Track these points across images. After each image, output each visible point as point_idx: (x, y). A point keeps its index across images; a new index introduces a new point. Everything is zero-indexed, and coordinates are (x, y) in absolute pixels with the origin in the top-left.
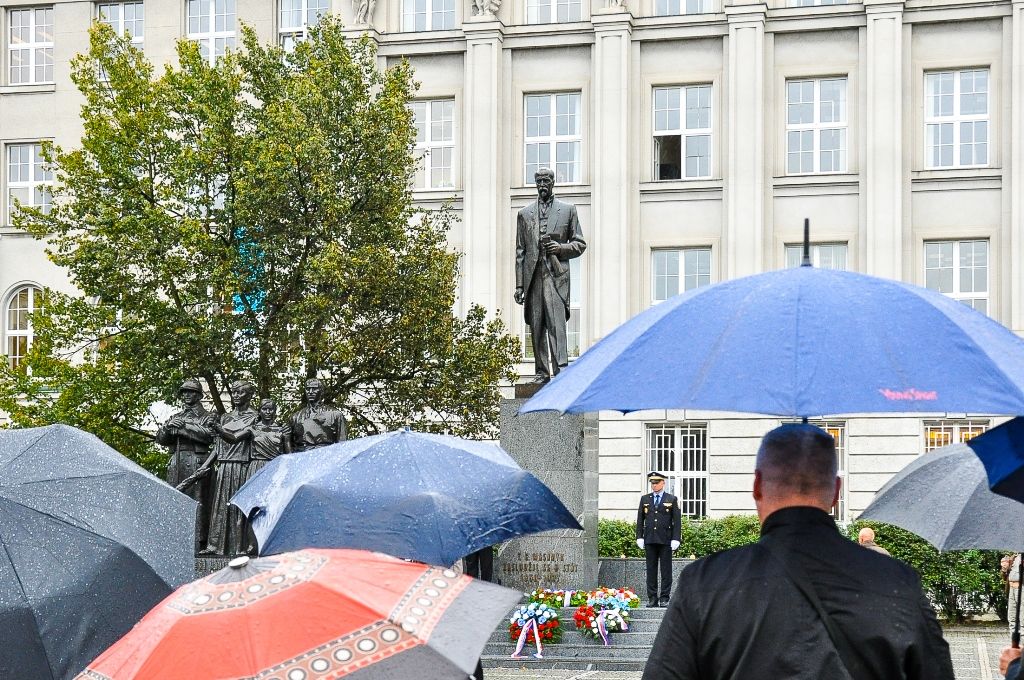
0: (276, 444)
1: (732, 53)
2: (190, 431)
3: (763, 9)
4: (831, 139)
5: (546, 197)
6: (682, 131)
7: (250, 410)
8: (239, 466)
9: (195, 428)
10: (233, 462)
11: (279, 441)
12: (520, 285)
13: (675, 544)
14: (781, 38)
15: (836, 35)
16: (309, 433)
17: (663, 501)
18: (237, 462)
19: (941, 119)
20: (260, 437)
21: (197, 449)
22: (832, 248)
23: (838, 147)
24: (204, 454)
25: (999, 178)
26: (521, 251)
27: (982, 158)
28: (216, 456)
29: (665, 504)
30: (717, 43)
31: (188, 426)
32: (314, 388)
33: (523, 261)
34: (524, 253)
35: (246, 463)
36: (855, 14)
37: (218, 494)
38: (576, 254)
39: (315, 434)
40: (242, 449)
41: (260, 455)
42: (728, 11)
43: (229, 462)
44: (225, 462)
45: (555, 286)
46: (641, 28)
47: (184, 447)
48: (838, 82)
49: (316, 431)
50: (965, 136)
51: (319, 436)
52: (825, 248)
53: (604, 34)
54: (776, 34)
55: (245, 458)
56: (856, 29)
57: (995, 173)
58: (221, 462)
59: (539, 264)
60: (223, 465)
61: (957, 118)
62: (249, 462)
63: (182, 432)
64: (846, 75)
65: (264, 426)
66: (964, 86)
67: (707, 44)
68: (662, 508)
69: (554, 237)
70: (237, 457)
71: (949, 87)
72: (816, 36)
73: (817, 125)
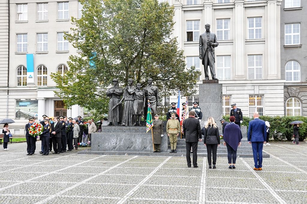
0: (142, 95)
1: (205, 13)
2: (117, 92)
3: (212, 3)
4: (226, 32)
5: (208, 31)
6: (193, 31)
7: (133, 86)
8: (131, 101)
9: (118, 91)
10: (129, 100)
11: (142, 94)
12: (201, 54)
13: (241, 122)
14: (215, 10)
15: (228, 10)
16: (149, 93)
17: (237, 111)
18: (131, 100)
19: (251, 28)
20: (137, 94)
21: (118, 97)
22: (227, 57)
23: (228, 34)
24: (120, 98)
25: (265, 41)
26: (201, 45)
27: (260, 37)
28: (124, 99)
29: (238, 111)
30: (201, 11)
31: (116, 91)
32: (151, 80)
33: (202, 48)
34: (202, 46)
35: (133, 100)
36: (232, 5)
37: (125, 109)
38: (217, 46)
39: (151, 93)
40: (132, 97)
41: (138, 98)
42: (204, 4)
43: (128, 100)
44: (127, 100)
45: (211, 54)
46: (184, 8)
47: (114, 96)
48: (228, 20)
49: (152, 92)
50: (257, 32)
51: (153, 93)
52: (225, 57)
53: (176, 9)
54: (214, 9)
55: (133, 99)
56: (232, 8)
57: (264, 40)
58: (126, 100)
59: (207, 48)
60: (126, 101)
61: (255, 28)
62: (134, 100)
63: (114, 92)
64: (230, 19)
65: (138, 91)
66: (256, 21)
67: (199, 11)
68: (237, 112)
69: (211, 41)
70: (131, 99)
71: (253, 21)
72: (223, 10)
73: (223, 30)
